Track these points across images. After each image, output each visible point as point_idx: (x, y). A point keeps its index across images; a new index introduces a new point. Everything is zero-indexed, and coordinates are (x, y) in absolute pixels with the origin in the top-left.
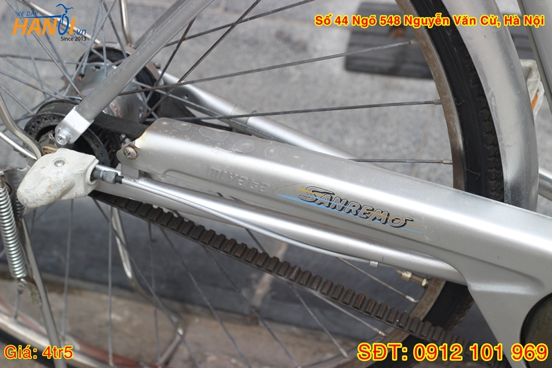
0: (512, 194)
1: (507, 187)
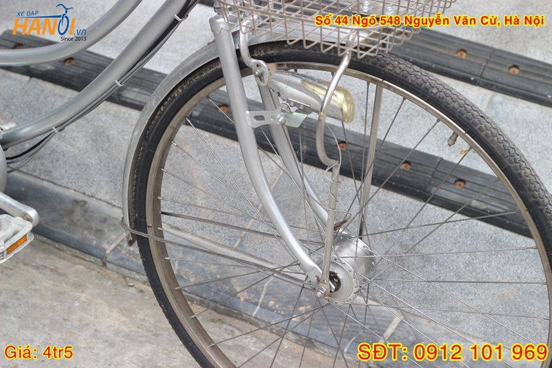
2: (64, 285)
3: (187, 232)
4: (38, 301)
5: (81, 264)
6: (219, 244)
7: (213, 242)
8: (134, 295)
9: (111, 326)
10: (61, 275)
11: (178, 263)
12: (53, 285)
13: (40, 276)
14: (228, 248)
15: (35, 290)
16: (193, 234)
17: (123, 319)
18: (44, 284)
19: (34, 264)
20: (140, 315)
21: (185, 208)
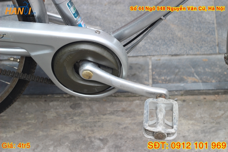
0: (38, 19)
1: (36, 17)
2: (138, 117)
3: (184, 55)
4: (134, 134)
5: (135, 100)
6: (207, 54)
7: (203, 55)
8: (182, 105)
9: (189, 130)
10: (130, 111)
11: (196, 74)
12: (132, 120)
13: (119, 118)
14: (214, 54)
15: (125, 128)
16: (188, 55)
17: (191, 122)
18: (126, 122)
19: (109, 112)
20: (198, 116)
21: (173, 41)
